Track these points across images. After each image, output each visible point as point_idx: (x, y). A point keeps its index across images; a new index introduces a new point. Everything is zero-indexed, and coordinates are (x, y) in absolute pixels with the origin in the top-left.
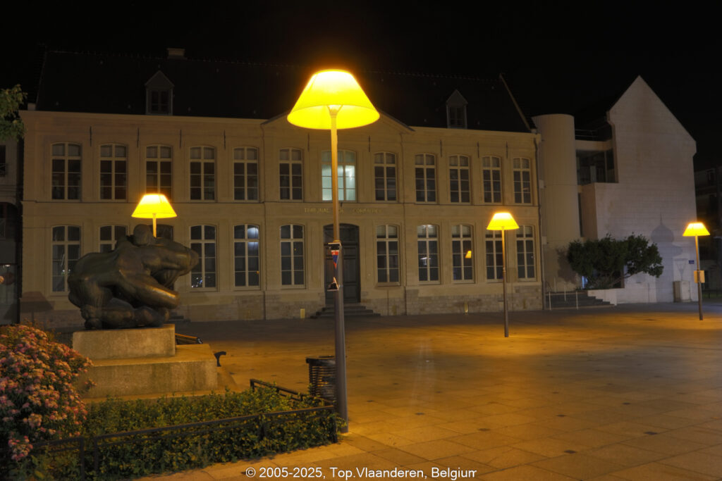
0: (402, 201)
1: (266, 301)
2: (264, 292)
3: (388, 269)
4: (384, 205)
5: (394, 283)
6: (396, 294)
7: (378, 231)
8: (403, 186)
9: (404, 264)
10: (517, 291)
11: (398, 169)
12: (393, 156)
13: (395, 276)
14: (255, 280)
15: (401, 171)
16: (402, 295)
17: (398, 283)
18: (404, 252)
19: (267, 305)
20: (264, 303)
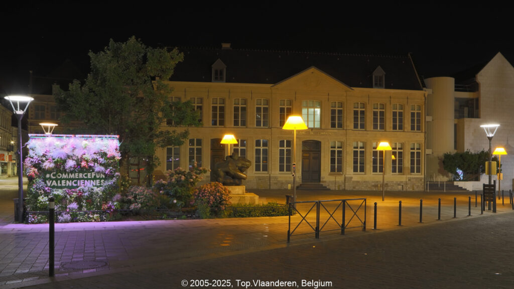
0: (345, 128)
1: (271, 179)
2: (270, 175)
3: (336, 165)
4: (335, 130)
5: (339, 173)
6: (340, 179)
7: (331, 144)
8: (346, 120)
9: (345, 163)
10: (409, 180)
11: (344, 110)
12: (342, 103)
13: (340, 169)
14: (265, 168)
15: (345, 112)
16: (343, 179)
17: (341, 173)
18: (345, 156)
19: (271, 181)
20: (270, 180)
